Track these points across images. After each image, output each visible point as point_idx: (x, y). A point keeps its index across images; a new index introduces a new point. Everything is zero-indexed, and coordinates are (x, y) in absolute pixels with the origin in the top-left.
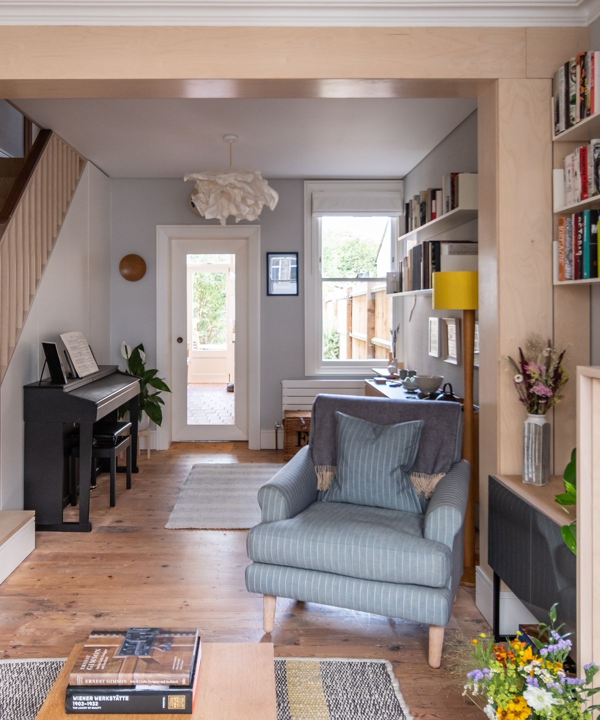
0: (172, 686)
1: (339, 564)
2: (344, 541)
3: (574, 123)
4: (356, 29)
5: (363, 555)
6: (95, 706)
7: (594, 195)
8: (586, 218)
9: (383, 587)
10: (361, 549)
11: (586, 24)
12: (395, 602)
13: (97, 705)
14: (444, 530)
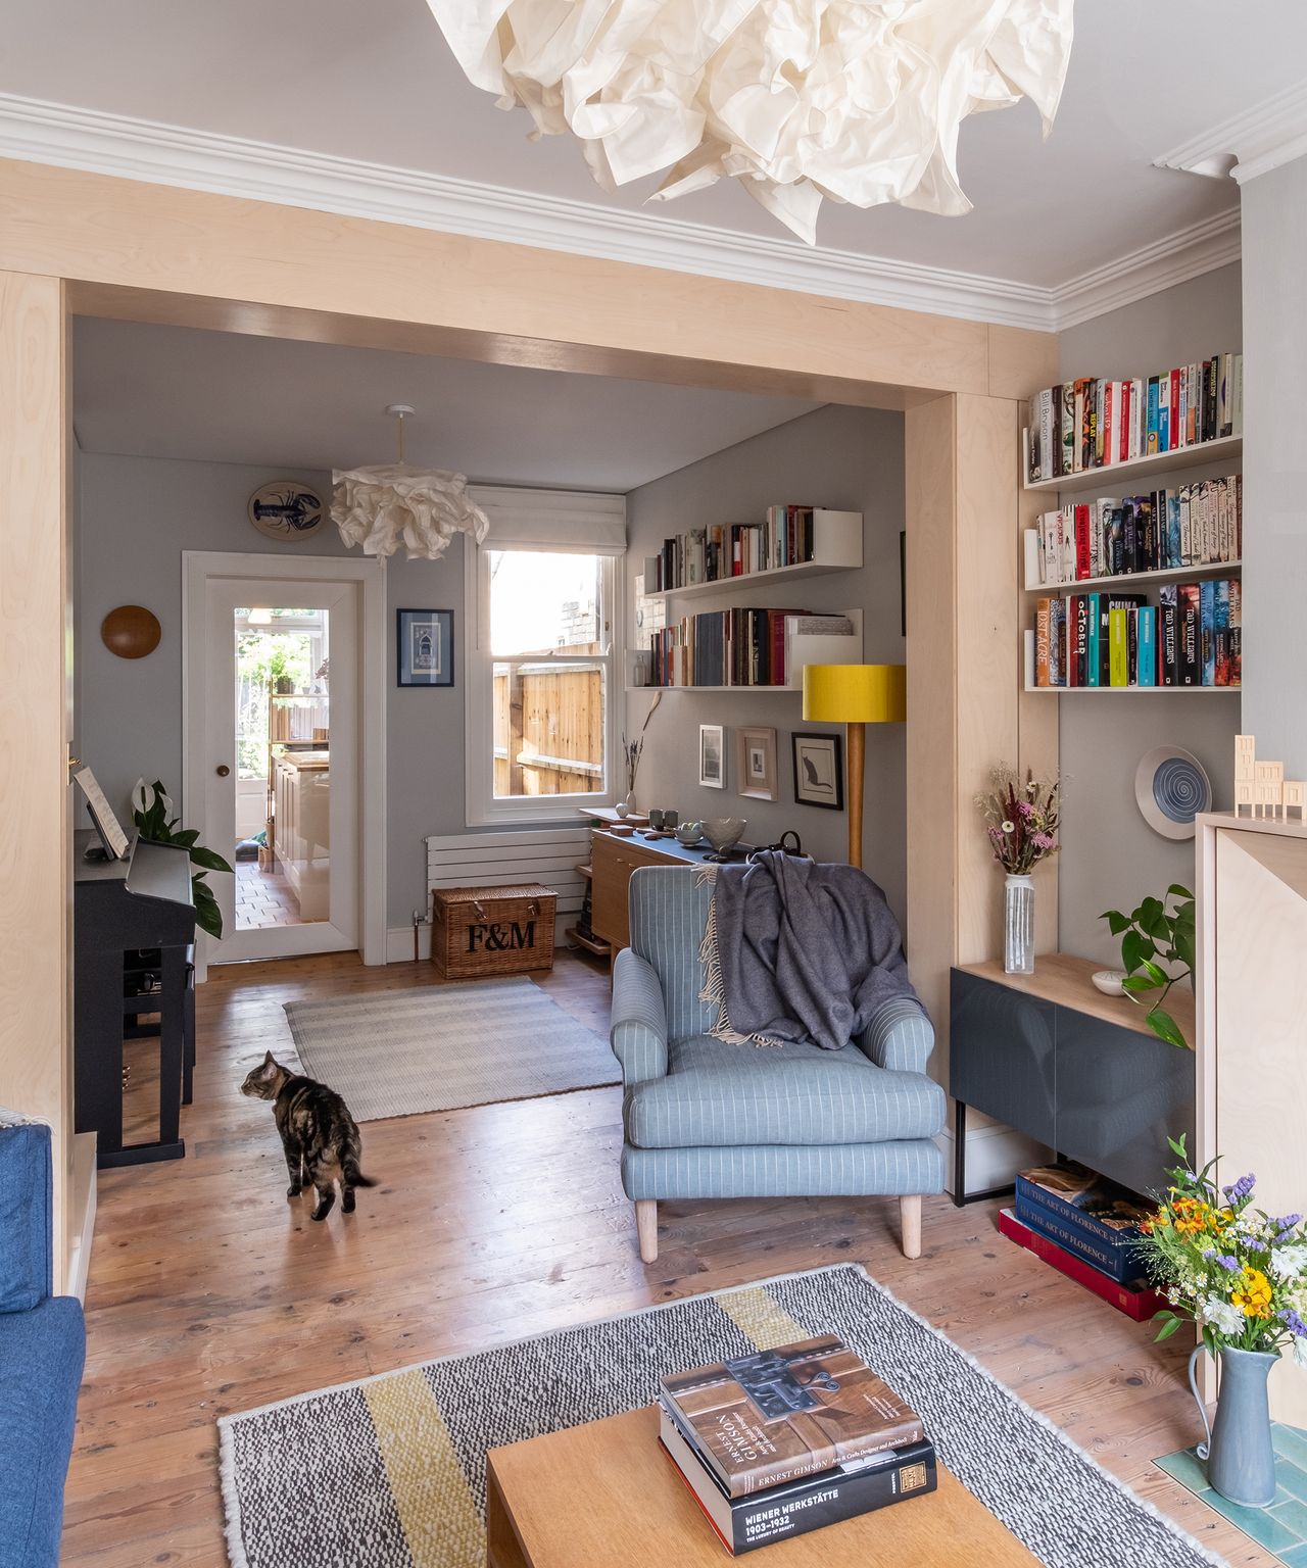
0: (898, 1450)
1: (790, 1128)
2: (795, 1091)
3: (1071, 471)
4: (776, 290)
5: (827, 1107)
6: (785, 1525)
7: (1102, 574)
8: (1093, 605)
9: (853, 1152)
10: (823, 1100)
11: (1053, 330)
12: (873, 1172)
13: (787, 1522)
14: (913, 1054)
